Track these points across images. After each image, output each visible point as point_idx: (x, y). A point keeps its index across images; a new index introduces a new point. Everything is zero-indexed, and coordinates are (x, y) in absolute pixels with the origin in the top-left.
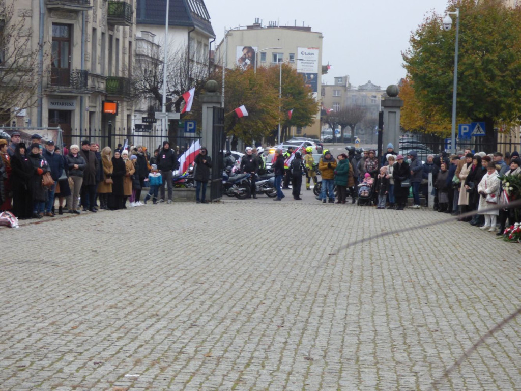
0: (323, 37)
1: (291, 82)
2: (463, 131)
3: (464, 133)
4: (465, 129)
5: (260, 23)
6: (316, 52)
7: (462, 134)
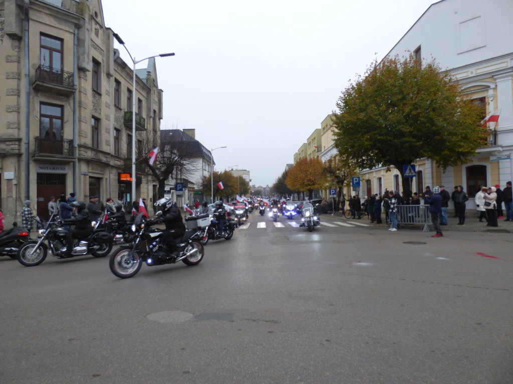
1: (242, 181)
2: (355, 182)
3: (356, 183)
4: (356, 180)
5: (233, 169)
7: (355, 183)
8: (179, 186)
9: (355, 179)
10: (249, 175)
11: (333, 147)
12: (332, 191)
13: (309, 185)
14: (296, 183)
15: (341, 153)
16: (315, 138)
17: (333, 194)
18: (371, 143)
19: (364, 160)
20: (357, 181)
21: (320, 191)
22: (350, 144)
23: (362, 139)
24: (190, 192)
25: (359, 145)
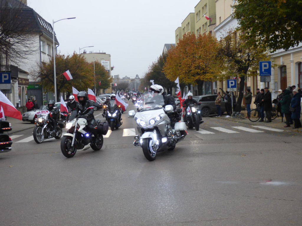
0: (110, 56)
1: (100, 69)
2: (263, 68)
3: (265, 70)
5: (86, 51)
6: (108, 62)
7: (263, 71)
8: (5, 77)
9: (263, 64)
10: (109, 60)
11: (233, 18)
12: (230, 82)
13: (198, 74)
14: (178, 72)
15: (244, 27)
16: (206, 5)
17: (232, 87)
18: (288, 10)
19: (276, 37)
20: (267, 68)
21: (214, 84)
22: (258, 12)
23: (275, 5)
24: (22, 86)
25: (271, 14)
